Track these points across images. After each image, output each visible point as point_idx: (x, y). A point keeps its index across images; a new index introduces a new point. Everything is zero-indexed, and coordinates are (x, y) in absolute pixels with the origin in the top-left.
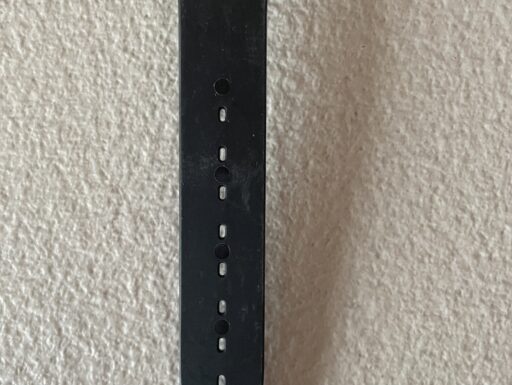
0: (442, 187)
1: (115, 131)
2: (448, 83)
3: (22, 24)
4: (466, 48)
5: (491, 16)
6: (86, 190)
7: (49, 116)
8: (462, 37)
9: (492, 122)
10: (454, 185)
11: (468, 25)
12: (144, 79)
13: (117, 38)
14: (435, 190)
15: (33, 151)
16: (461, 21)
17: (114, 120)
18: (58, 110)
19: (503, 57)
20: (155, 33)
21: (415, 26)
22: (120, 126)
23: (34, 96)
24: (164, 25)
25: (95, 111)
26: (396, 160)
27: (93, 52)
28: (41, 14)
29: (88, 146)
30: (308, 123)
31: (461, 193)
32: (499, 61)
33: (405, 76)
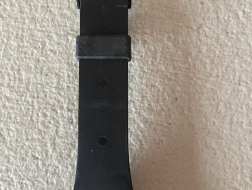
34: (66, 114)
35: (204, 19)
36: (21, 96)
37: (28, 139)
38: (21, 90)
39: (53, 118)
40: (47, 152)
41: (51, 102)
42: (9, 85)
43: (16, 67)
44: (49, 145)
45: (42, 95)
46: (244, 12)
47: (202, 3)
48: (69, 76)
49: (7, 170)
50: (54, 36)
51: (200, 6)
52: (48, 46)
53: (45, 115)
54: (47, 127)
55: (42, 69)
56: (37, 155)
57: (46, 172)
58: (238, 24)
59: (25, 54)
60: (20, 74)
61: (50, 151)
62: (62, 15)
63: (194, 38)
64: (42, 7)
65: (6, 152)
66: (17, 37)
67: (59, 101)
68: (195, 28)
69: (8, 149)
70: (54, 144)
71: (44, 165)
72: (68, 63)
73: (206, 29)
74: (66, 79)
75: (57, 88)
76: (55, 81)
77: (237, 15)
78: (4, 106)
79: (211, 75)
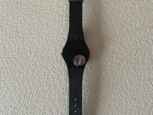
0: (110, 109)
1: (58, 99)
2: (111, 92)
3: (43, 82)
4: (114, 87)
5: (118, 81)
6: (53, 109)
7: (47, 97)
8: (113, 85)
9: (118, 99)
10: (112, 109)
11: (114, 83)
12: (63, 91)
13: (58, 84)
14: (109, 110)
15: (45, 102)
16: (113, 82)
17: (58, 97)
18: (49, 96)
19: (120, 88)
20: (64, 83)
21: (106, 83)
22: (59, 99)
23: (45, 93)
24: (66, 82)
25: (55, 96)
26: (103, 105)
27: (55, 86)
28: (46, 80)
29: (53, 102)
30: (89, 98)
31: (113, 110)
32: (119, 89)
33: (104, 91)
34: (65, 18)
36: (53, 13)
37: (54, 25)
38: (53, 11)
39: (62, 19)
40: (60, 28)
41: (61, 15)
42: (49, 10)
43: (51, 5)
45: (58, 13)
48: (66, 8)
49: (49, 33)
53: (59, 18)
54: (60, 22)
55: (58, 6)
56: (57, 29)
57: (60, 34)
59: (53, 1)
60: (52, 7)
61: (61, 28)
67: (63, 15)
69: (49, 27)
70: (62, 26)
71: (59, 32)
72: (65, 4)
74: (65, 8)
75: (62, 11)
76: (62, 9)
78: (48, 16)
79: (105, 7)
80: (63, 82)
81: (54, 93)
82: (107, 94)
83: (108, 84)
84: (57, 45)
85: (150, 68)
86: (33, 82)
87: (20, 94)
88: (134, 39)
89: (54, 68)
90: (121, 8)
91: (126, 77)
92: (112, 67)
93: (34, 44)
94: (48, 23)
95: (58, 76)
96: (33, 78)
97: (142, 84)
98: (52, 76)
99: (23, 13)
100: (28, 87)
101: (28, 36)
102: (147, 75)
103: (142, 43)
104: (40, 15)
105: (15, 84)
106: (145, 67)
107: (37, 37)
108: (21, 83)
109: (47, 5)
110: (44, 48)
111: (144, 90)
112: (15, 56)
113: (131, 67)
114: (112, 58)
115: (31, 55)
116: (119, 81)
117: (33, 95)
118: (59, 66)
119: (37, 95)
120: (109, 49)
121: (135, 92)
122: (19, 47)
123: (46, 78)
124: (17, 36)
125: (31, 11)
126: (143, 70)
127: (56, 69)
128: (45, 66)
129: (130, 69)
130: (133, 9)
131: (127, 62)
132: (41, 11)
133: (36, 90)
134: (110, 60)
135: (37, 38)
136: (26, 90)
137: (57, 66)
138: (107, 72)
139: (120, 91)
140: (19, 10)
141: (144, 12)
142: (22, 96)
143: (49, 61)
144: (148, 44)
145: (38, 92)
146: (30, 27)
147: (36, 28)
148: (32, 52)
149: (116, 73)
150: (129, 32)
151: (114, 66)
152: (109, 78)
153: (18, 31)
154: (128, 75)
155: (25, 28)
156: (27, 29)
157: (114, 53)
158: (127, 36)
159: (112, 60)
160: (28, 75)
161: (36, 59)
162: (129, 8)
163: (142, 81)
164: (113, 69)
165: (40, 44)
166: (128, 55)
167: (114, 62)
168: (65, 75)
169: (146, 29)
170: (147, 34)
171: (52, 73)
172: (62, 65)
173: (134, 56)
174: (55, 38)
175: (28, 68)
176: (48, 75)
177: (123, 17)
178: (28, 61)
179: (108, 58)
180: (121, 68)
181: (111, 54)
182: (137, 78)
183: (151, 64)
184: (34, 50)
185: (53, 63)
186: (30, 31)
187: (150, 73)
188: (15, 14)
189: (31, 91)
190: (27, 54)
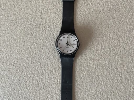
34: (48, 29)
35: (81, 5)
36: (37, 24)
37: (38, 35)
39: (45, 30)
40: (43, 38)
41: (44, 26)
42: (33, 22)
43: (35, 17)
44: (44, 36)
45: (42, 24)
46: (91, 3)
47: (81, 1)
48: (48, 19)
49: (33, 42)
50: (44, 9)
51: (80, 2)
52: (43, 12)
53: (43, 29)
54: (43, 32)
55: (41, 18)
56: (41, 38)
58: (90, 6)
59: (37, 14)
62: (46, 4)
63: (79, 10)
64: (41, 2)
65: (33, 38)
66: (35, 10)
68: (79, 7)
70: (45, 36)
71: (43, 41)
72: (48, 16)
73: (82, 8)
74: (47, 20)
75: (45, 22)
76: (45, 21)
77: (90, 4)
78: (32, 27)
79: (83, 19)
80: (47, 85)
81: (38, 95)
82: (85, 95)
83: (86, 86)
84: (41, 53)
85: (122, 73)
86: (19, 85)
87: (9, 96)
88: (108, 47)
89: (38, 72)
90: (97, 20)
91: (102, 80)
92: (89, 71)
93: (20, 52)
94: (33, 33)
95: (42, 80)
96: (20, 82)
97: (115, 86)
98: (37, 80)
99: (10, 24)
100: (16, 90)
101: (15, 45)
102: (119, 78)
103: (115, 51)
104: (25, 26)
105: (4, 87)
106: (118, 71)
107: (23, 45)
108: (9, 86)
109: (31, 17)
110: (29, 55)
111: (117, 91)
112: (3, 62)
113: (106, 71)
114: (90, 63)
115: (18, 61)
116: (95, 83)
117: (20, 96)
118: (43, 71)
119: (23, 96)
120: (86, 56)
121: (109, 92)
122: (6, 54)
123: (31, 81)
124: (4, 45)
125: (17, 22)
126: (116, 74)
127: (40, 74)
128: (30, 72)
129: (105, 73)
130: (108, 21)
131: (102, 67)
132: (26, 22)
133: (23, 92)
134: (88, 65)
135: (23, 47)
136: (14, 92)
137: (41, 72)
138: (85, 76)
139: (96, 92)
140: (7, 22)
141: (117, 24)
142: (10, 98)
143: (34, 67)
144: (121, 51)
145: (25, 94)
146: (16, 36)
147: (22, 38)
148: (19, 59)
149: (93, 77)
150: (104, 41)
151: (91, 71)
152: (87, 81)
153: (6, 41)
154: (103, 79)
155: (12, 37)
156: (14, 38)
157: (91, 59)
158: (103, 44)
159: (90, 66)
160: (15, 80)
161: (22, 65)
162: (104, 20)
163: (115, 83)
164: (90, 73)
165: (25, 52)
166: (103, 61)
167: (91, 67)
168: (48, 79)
169: (118, 38)
170: (120, 43)
171: (37, 78)
172: (46, 70)
173: (108, 62)
174: (39, 47)
175: (16, 73)
176: (33, 79)
177: (98, 28)
178: (15, 67)
179: (86, 64)
180: (97, 72)
181: (88, 60)
182: (110, 81)
183: (123, 68)
184: (21, 57)
185: (38, 69)
186: (16, 40)
187: (122, 77)
188: (3, 25)
189: (18, 94)
190: (14, 61)
